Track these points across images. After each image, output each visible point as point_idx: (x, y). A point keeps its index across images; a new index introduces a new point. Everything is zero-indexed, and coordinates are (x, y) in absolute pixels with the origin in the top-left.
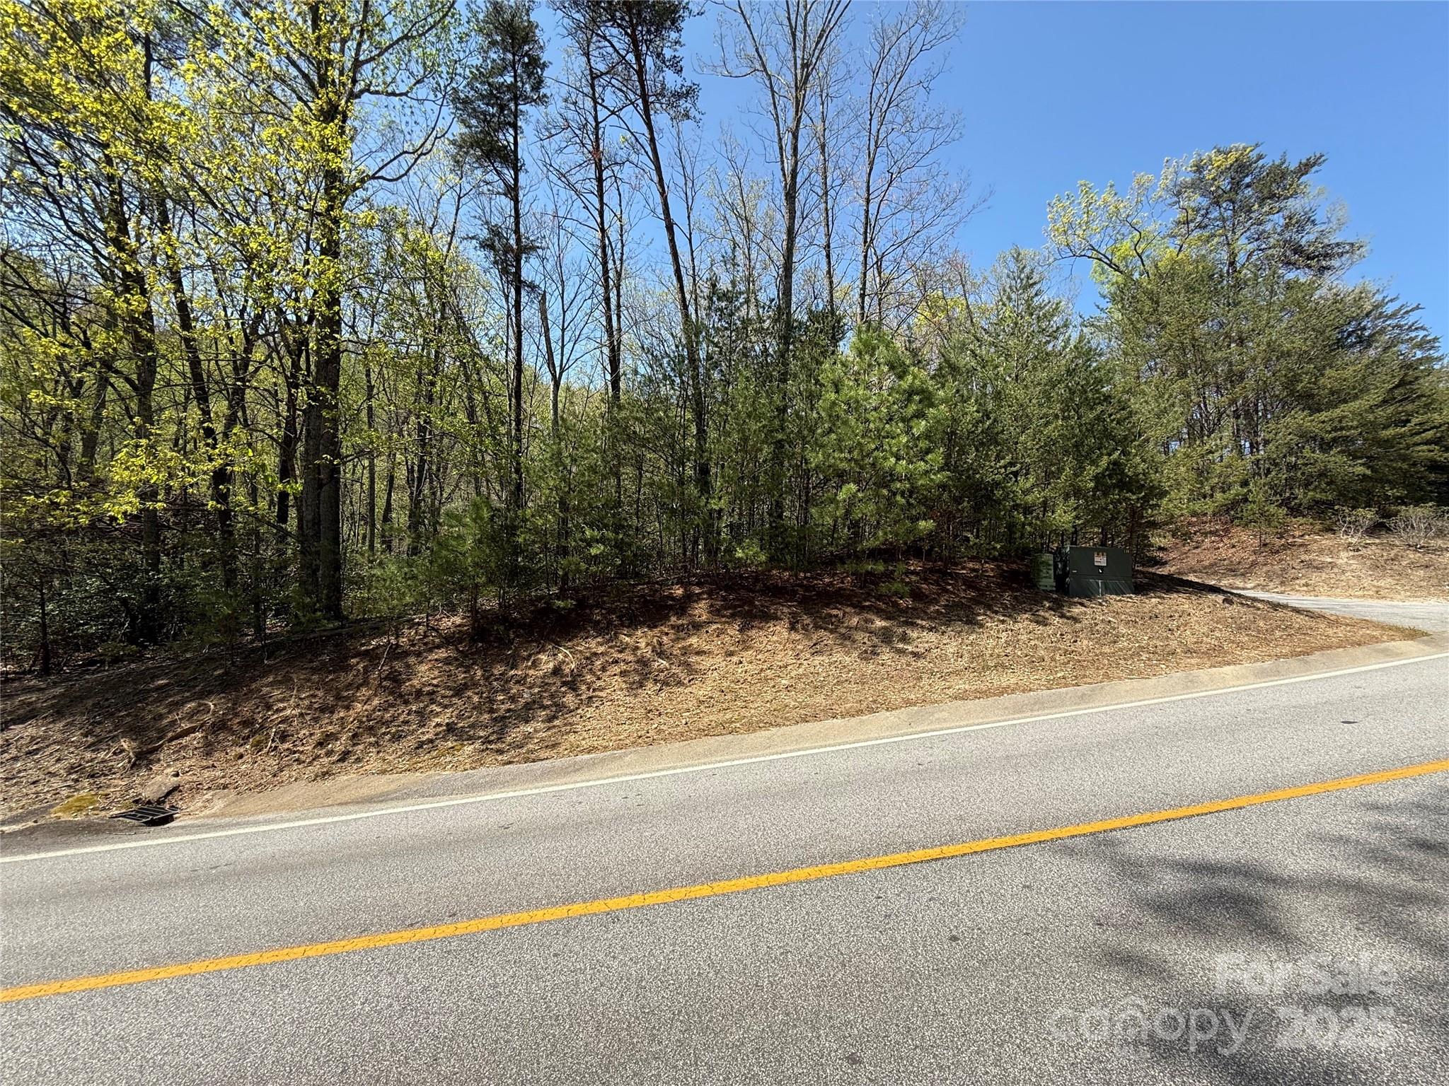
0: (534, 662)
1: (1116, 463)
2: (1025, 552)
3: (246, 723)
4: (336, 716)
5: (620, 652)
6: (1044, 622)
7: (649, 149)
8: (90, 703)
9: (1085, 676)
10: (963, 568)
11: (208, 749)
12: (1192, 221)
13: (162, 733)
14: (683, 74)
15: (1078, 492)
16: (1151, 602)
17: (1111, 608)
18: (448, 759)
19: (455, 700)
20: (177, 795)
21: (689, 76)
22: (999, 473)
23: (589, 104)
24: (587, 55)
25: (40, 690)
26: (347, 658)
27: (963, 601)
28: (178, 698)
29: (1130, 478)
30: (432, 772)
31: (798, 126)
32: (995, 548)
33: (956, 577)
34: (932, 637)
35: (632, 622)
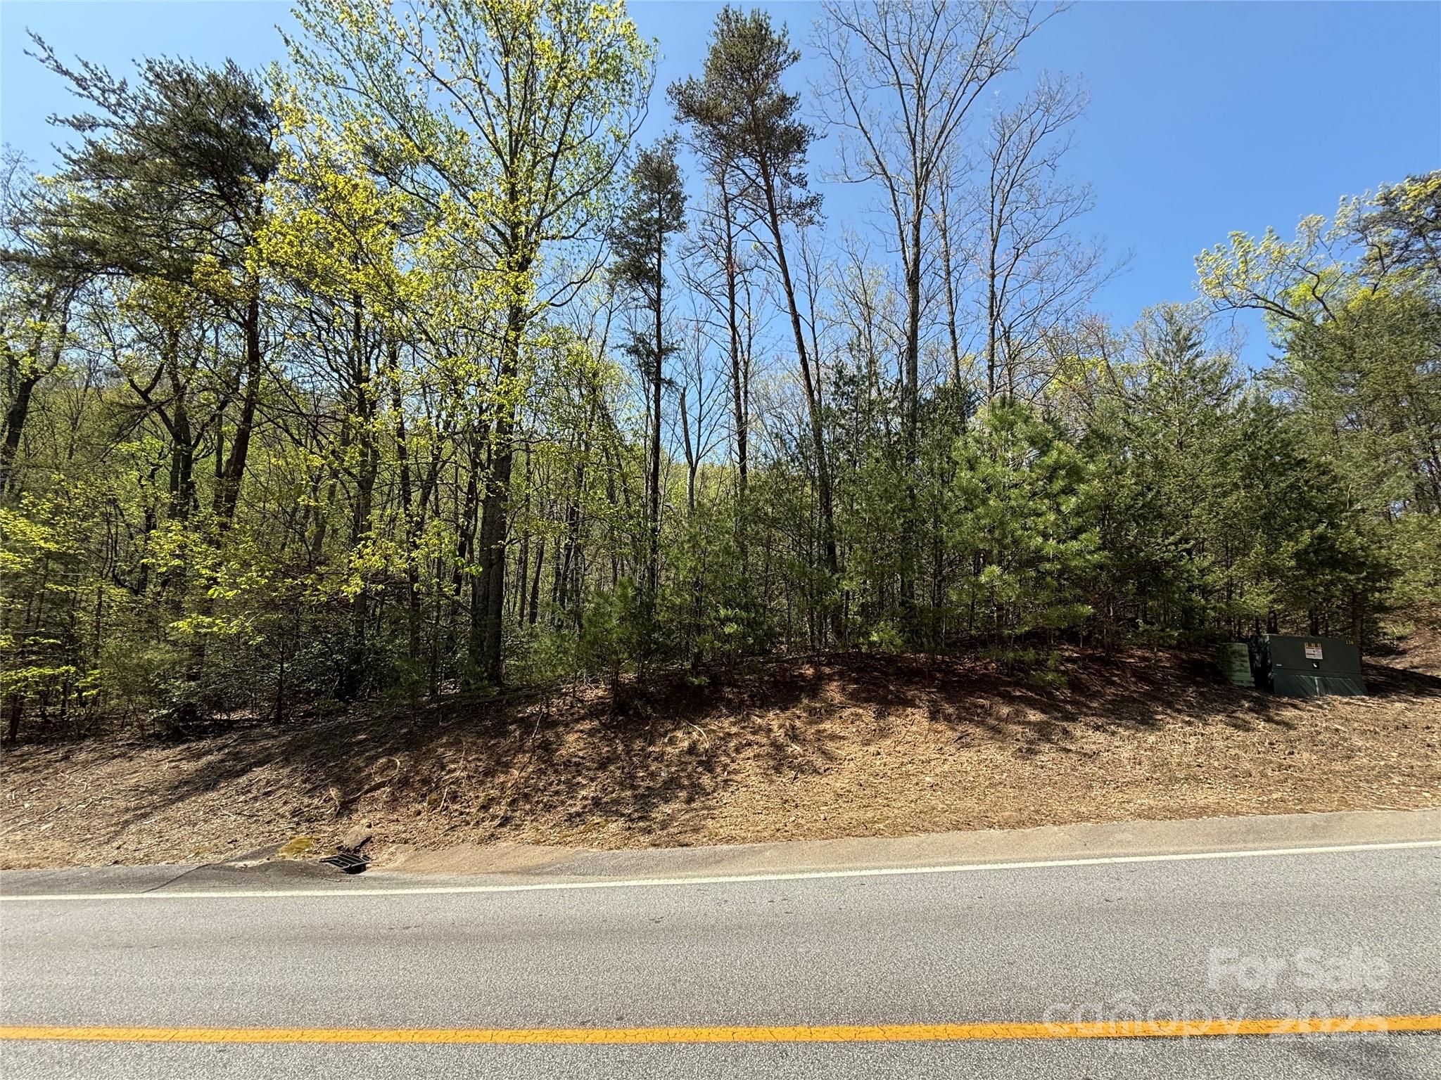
0: (670, 739)
1: (1322, 538)
2: (1211, 639)
3: (426, 782)
4: (497, 781)
5: (754, 733)
6: (1245, 727)
7: (776, 255)
8: (308, 752)
9: (1312, 800)
10: (1132, 656)
11: (393, 803)
12: (1386, 256)
13: (360, 783)
14: (808, 187)
15: (1272, 572)
16: (1396, 708)
17: (1337, 713)
18: (595, 835)
19: (600, 774)
20: (369, 845)
21: (813, 188)
22: (1168, 551)
23: (724, 222)
24: (722, 183)
25: (274, 737)
26: (505, 724)
27: (1135, 695)
28: (373, 753)
29: (1344, 554)
30: (580, 848)
31: (919, 220)
32: (1171, 636)
33: (1123, 666)
34: (1100, 737)
35: (765, 703)
